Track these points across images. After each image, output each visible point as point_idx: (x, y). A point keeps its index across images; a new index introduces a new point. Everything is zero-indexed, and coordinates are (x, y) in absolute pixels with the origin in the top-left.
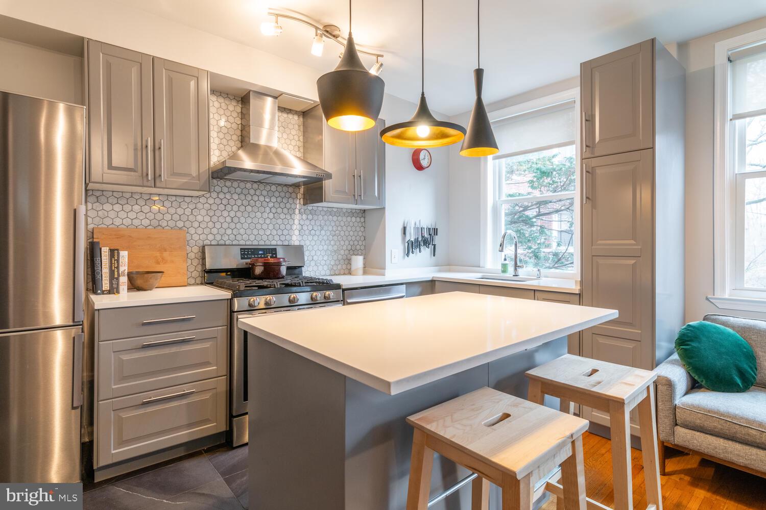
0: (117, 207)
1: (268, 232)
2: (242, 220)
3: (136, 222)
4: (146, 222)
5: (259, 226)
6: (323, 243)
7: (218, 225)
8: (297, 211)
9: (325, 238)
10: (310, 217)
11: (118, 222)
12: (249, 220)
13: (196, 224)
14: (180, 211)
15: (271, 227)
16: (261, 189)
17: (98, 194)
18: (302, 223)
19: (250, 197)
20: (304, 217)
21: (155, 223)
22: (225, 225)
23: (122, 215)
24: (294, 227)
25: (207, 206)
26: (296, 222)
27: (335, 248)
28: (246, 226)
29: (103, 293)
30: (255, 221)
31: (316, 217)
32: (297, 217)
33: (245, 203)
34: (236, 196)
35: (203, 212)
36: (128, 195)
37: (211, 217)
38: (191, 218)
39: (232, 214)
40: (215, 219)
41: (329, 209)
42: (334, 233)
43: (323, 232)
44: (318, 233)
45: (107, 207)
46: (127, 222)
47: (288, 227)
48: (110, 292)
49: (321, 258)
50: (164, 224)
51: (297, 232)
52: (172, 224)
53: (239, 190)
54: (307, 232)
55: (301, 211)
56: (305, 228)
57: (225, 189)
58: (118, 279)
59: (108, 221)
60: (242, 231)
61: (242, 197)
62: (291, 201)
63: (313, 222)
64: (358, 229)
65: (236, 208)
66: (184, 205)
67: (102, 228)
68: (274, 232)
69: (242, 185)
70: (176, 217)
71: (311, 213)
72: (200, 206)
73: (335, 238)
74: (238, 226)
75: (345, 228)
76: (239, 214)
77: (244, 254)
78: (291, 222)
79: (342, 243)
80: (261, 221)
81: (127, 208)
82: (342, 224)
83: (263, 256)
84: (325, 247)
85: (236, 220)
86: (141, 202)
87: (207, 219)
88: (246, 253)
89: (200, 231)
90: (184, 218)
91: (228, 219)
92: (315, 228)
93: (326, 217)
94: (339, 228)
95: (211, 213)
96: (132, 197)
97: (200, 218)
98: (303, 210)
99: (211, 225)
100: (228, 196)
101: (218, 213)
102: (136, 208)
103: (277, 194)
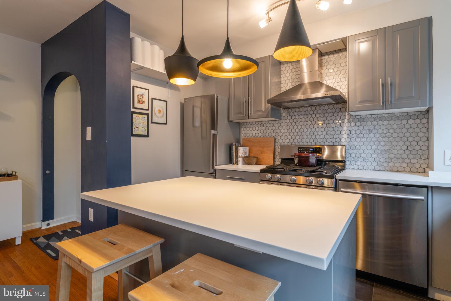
0: (251, 129)
1: (322, 137)
2: (305, 130)
3: (257, 135)
4: (260, 134)
5: (316, 133)
6: (372, 143)
7: (291, 134)
8: (346, 121)
9: (374, 139)
10: (358, 124)
11: (251, 135)
12: (310, 130)
13: (281, 134)
14: (274, 128)
15: (324, 133)
16: (318, 110)
17: (245, 124)
18: (350, 128)
19: (310, 116)
20: (353, 124)
21: (264, 135)
22: (295, 134)
23: (252, 132)
24: (343, 132)
25: (286, 124)
26: (345, 128)
27: (386, 148)
28: (307, 133)
29: (233, 164)
30: (314, 130)
31: (364, 124)
32: (346, 125)
33: (307, 119)
34: (301, 117)
35: (284, 127)
36: (254, 123)
37: (288, 130)
38: (279, 131)
39: (299, 127)
40: (290, 131)
41: (378, 116)
42: (385, 135)
43: (372, 135)
44: (366, 136)
45: (248, 129)
46: (254, 135)
47: (338, 132)
48: (236, 164)
49: (369, 155)
50: (267, 135)
51: (345, 136)
52: (270, 135)
53: (303, 113)
54: (355, 135)
55: (349, 120)
56: (353, 132)
57: (296, 114)
58: (238, 159)
59: (248, 135)
60: (305, 137)
61: (305, 116)
62: (340, 114)
63: (361, 128)
64: (417, 130)
65: (301, 124)
66: (275, 125)
67: (246, 138)
68: (327, 137)
69: (305, 109)
70: (272, 131)
71: (359, 121)
72: (283, 124)
73: (386, 140)
74: (303, 134)
75: (398, 130)
76: (303, 127)
77: (301, 150)
78: (340, 129)
79: (395, 143)
80: (317, 130)
81: (254, 129)
82: (395, 126)
83: (312, 152)
84: (374, 147)
85: (301, 130)
86: (259, 126)
87: (286, 131)
88: (302, 150)
89: (282, 138)
90: (275, 131)
91: (297, 130)
92: (364, 132)
93: (375, 123)
94: (391, 131)
95: (288, 128)
96: (256, 124)
97: (282, 131)
98: (351, 119)
99: (288, 134)
100: (297, 117)
101: (292, 127)
102: (257, 128)
103: (329, 111)
